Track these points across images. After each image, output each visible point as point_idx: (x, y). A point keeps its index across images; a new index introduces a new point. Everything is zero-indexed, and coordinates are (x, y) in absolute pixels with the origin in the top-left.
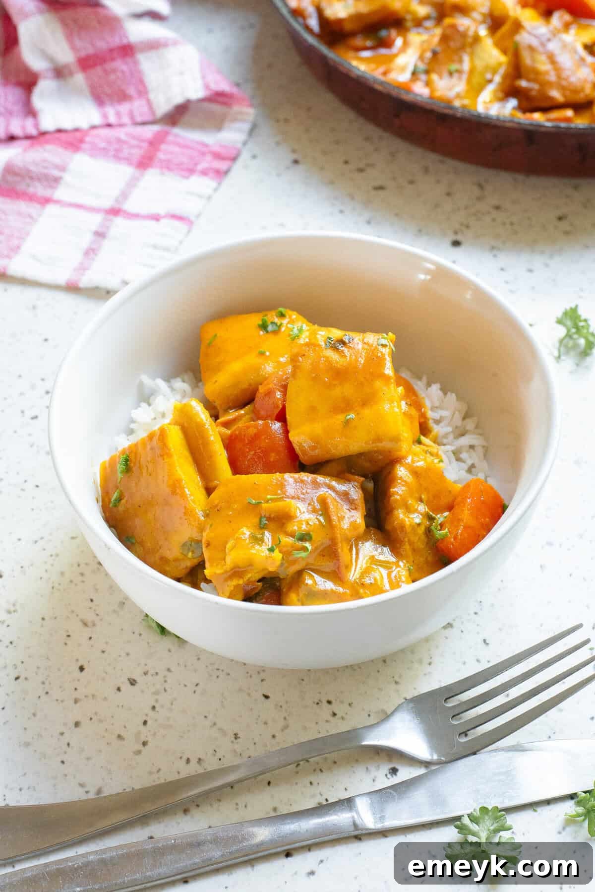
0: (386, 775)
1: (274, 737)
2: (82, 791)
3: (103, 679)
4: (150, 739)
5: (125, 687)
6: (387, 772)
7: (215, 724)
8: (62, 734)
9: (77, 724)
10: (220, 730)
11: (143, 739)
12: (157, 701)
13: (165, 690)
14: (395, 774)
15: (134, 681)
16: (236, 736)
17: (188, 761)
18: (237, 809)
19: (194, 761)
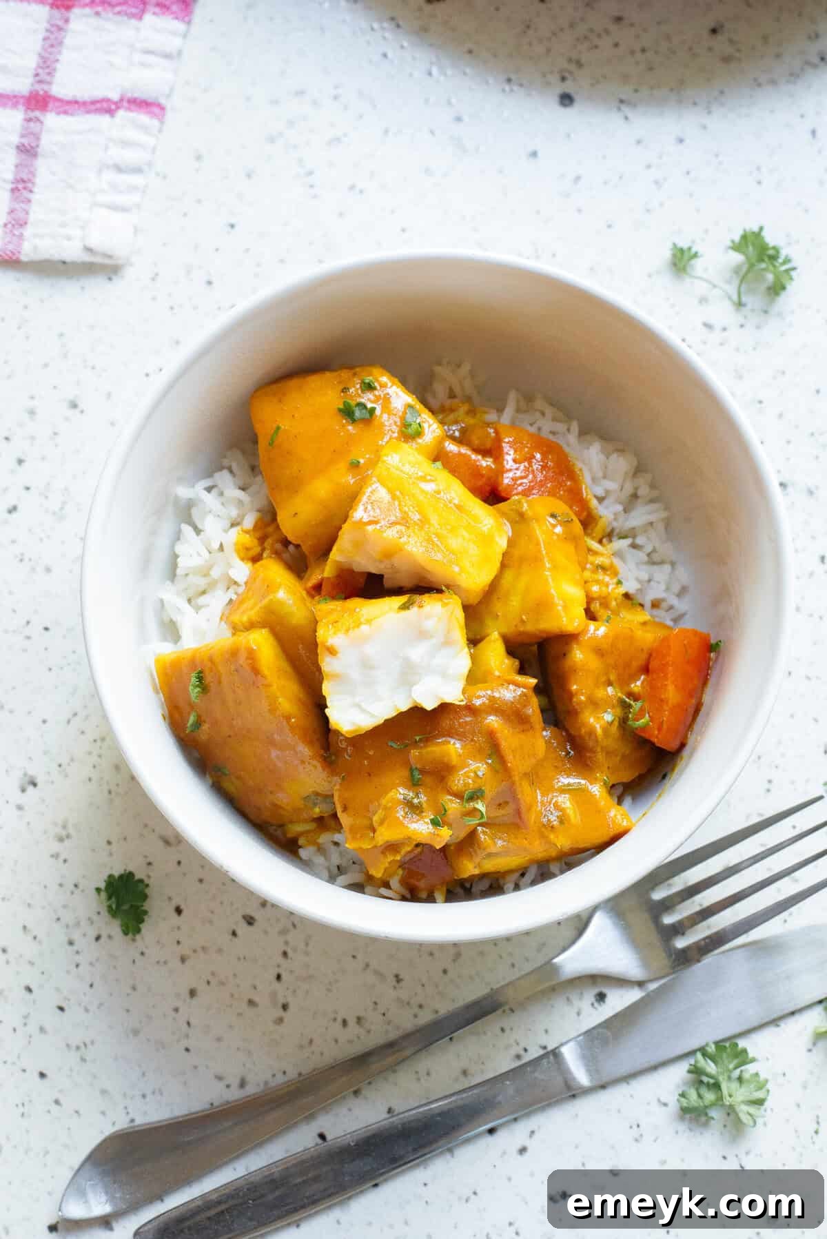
0: (593, 1005)
1: (445, 972)
2: (221, 1085)
3: (211, 922)
4: (290, 1000)
5: (242, 929)
6: (593, 999)
7: (367, 965)
8: (176, 1010)
9: (192, 993)
10: (377, 973)
11: (281, 1000)
12: (286, 943)
13: (294, 926)
14: (604, 1002)
15: (252, 918)
16: (398, 979)
17: (345, 1023)
18: (419, 1079)
19: (352, 1022)
